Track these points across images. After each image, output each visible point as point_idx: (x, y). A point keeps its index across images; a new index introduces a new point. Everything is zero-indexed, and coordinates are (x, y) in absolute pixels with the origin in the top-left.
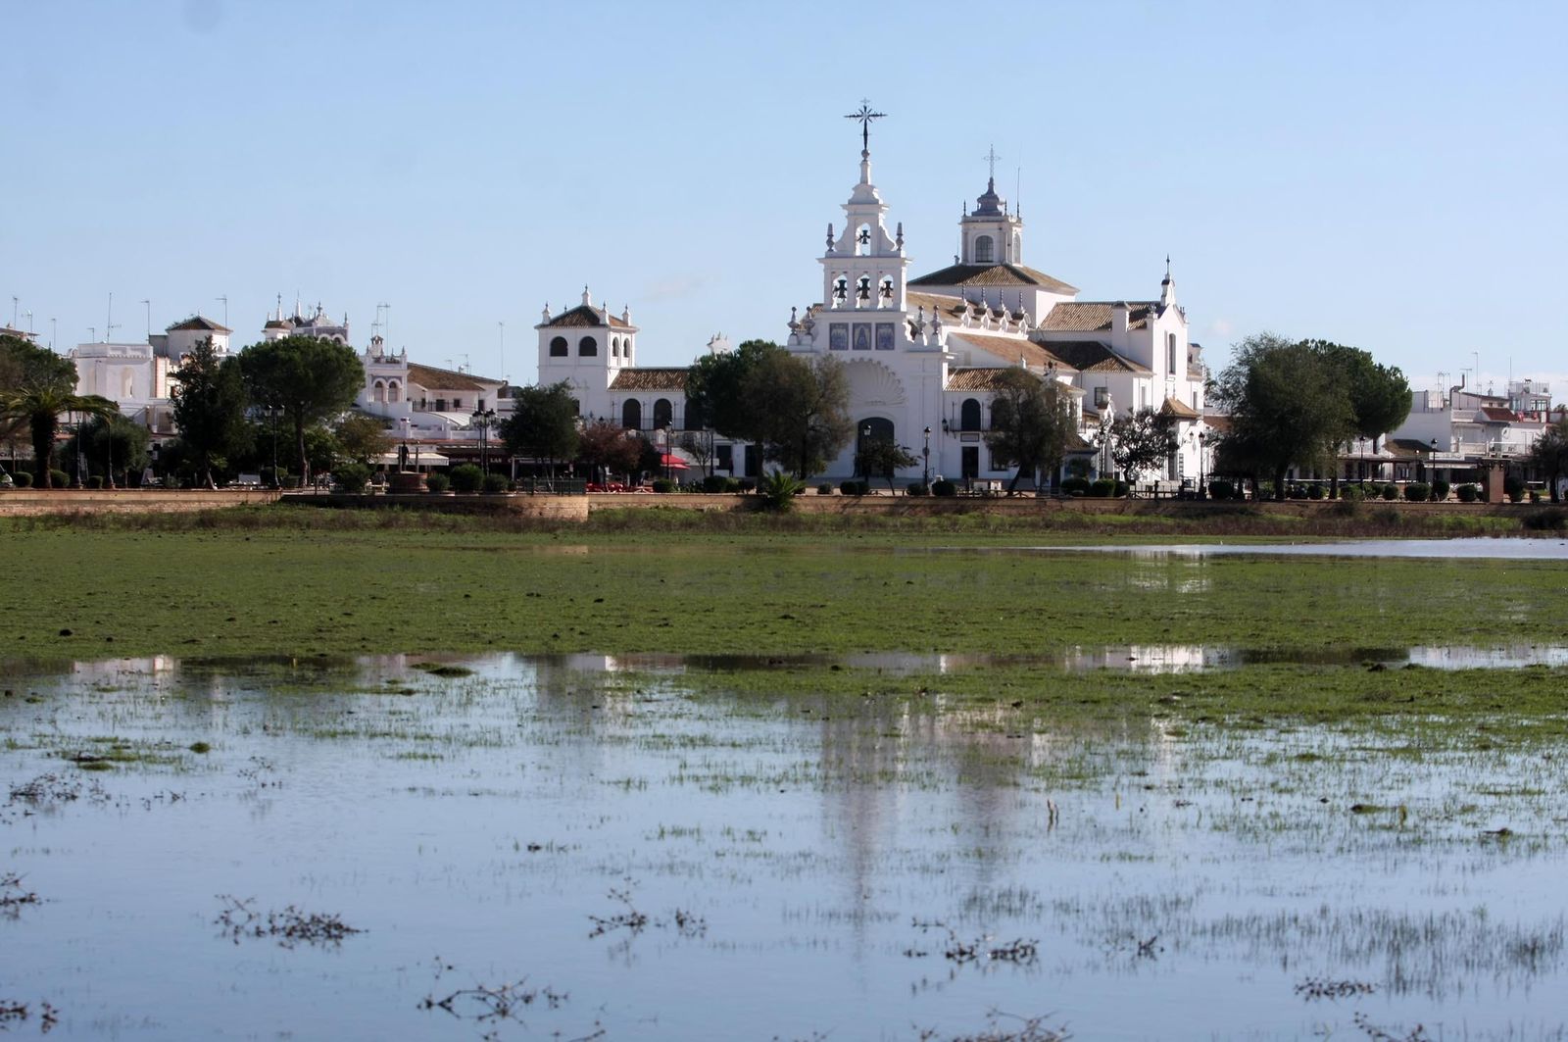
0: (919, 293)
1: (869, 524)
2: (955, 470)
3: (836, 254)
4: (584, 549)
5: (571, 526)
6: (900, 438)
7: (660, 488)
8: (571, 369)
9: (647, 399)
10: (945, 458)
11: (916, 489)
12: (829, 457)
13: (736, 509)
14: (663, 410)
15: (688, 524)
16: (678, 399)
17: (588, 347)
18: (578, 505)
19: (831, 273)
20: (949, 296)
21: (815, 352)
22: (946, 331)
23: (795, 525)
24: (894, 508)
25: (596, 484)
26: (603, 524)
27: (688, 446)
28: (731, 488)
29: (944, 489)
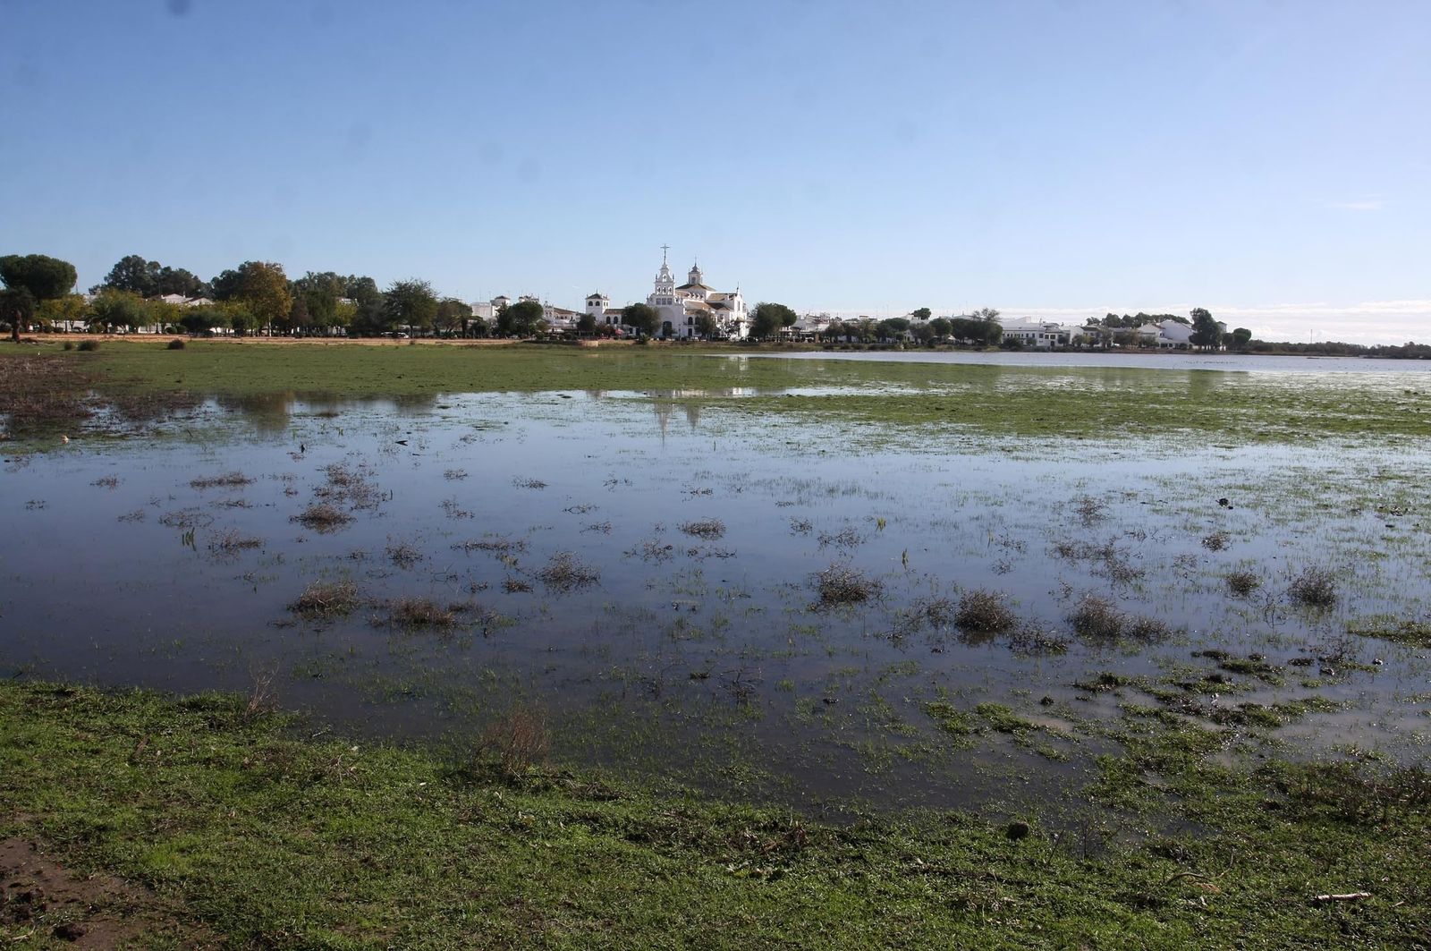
0: (680, 291)
1: (666, 347)
2: (687, 334)
3: (658, 281)
4: (597, 355)
5: (594, 348)
6: (673, 327)
7: (615, 339)
8: (593, 309)
9: (612, 317)
10: (684, 331)
11: (677, 339)
12: (656, 331)
13: (634, 344)
14: (616, 319)
15: (622, 348)
16: (619, 317)
17: (598, 304)
18: (596, 343)
19: (656, 286)
20: (685, 292)
21: (653, 306)
22: (684, 300)
23: (648, 348)
24: (672, 343)
25: (600, 338)
26: (602, 348)
27: (622, 328)
28: (632, 339)
29: (684, 339)
